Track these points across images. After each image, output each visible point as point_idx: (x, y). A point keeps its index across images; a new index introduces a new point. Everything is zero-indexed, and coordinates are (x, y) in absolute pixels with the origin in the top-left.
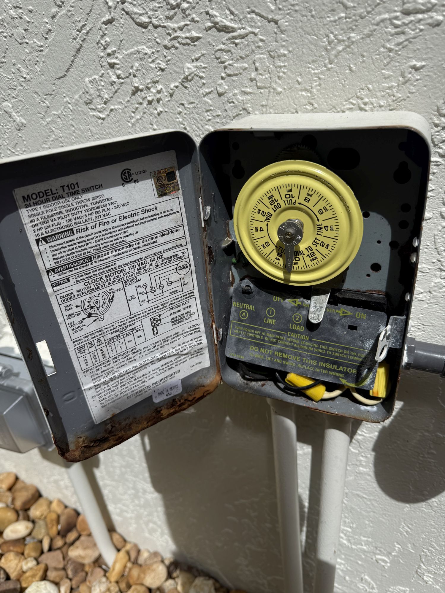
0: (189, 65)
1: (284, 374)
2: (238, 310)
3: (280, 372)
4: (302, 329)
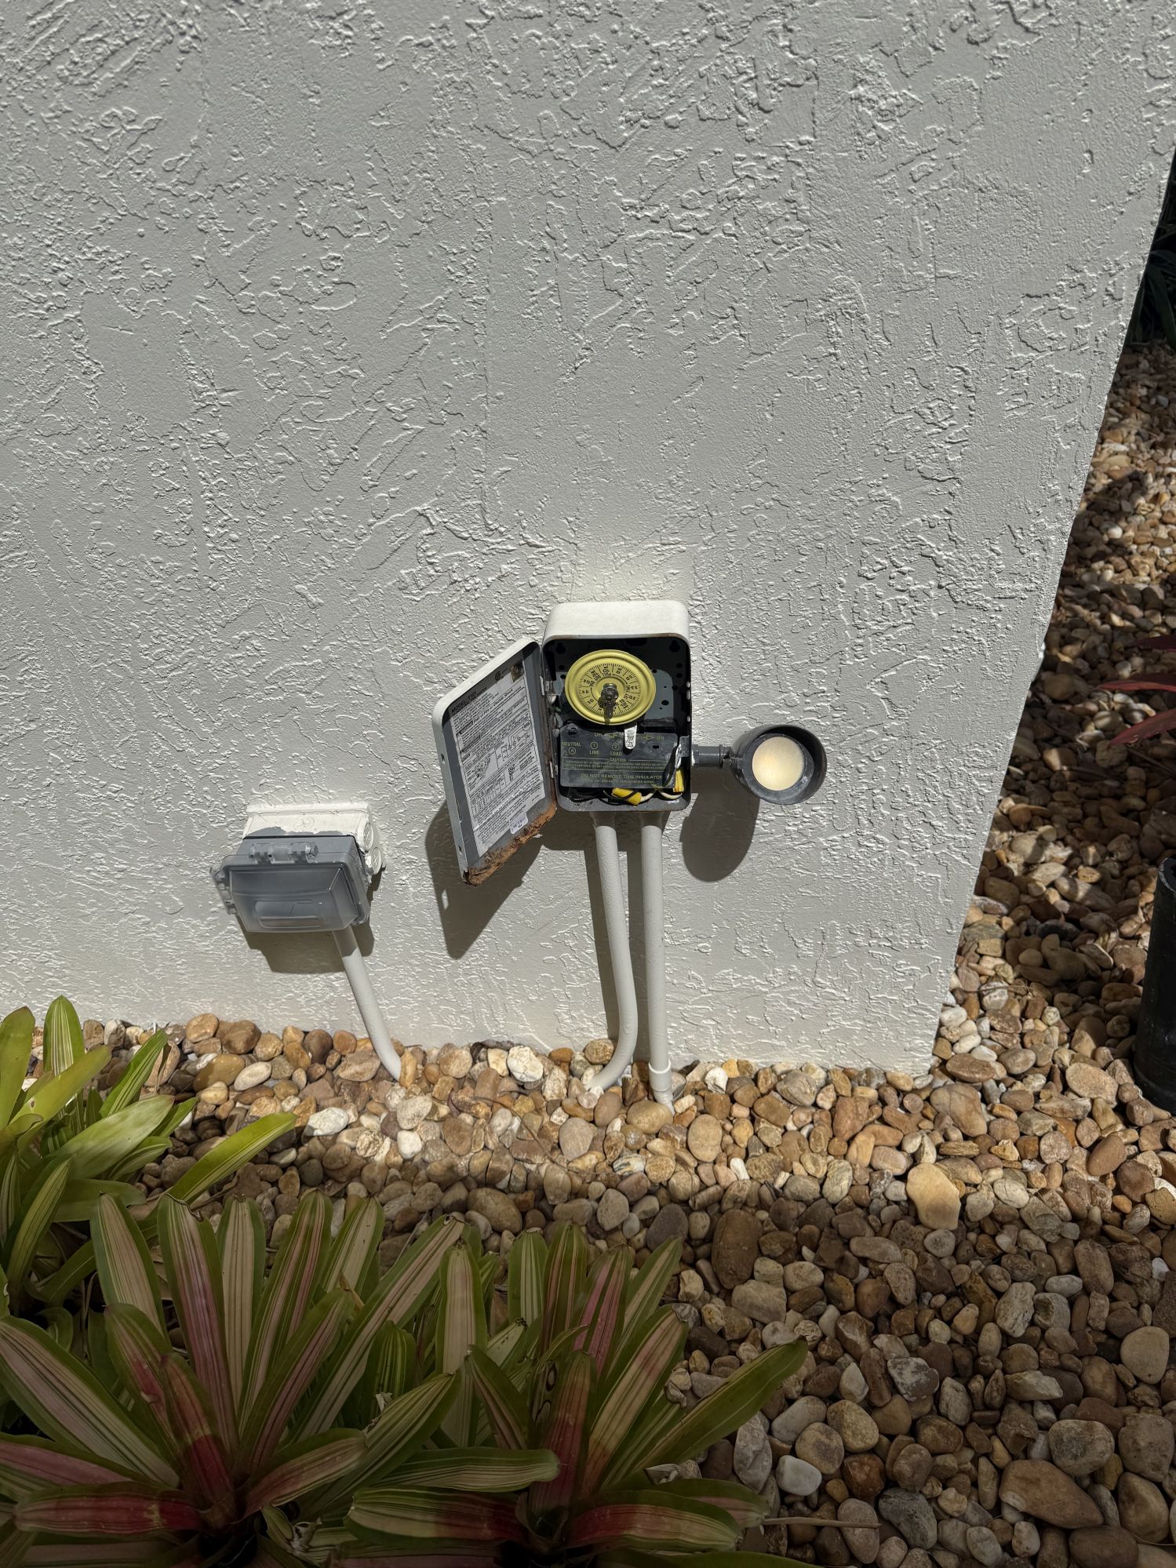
0: (505, 567)
1: (610, 790)
2: (567, 748)
3: (606, 789)
4: (620, 754)
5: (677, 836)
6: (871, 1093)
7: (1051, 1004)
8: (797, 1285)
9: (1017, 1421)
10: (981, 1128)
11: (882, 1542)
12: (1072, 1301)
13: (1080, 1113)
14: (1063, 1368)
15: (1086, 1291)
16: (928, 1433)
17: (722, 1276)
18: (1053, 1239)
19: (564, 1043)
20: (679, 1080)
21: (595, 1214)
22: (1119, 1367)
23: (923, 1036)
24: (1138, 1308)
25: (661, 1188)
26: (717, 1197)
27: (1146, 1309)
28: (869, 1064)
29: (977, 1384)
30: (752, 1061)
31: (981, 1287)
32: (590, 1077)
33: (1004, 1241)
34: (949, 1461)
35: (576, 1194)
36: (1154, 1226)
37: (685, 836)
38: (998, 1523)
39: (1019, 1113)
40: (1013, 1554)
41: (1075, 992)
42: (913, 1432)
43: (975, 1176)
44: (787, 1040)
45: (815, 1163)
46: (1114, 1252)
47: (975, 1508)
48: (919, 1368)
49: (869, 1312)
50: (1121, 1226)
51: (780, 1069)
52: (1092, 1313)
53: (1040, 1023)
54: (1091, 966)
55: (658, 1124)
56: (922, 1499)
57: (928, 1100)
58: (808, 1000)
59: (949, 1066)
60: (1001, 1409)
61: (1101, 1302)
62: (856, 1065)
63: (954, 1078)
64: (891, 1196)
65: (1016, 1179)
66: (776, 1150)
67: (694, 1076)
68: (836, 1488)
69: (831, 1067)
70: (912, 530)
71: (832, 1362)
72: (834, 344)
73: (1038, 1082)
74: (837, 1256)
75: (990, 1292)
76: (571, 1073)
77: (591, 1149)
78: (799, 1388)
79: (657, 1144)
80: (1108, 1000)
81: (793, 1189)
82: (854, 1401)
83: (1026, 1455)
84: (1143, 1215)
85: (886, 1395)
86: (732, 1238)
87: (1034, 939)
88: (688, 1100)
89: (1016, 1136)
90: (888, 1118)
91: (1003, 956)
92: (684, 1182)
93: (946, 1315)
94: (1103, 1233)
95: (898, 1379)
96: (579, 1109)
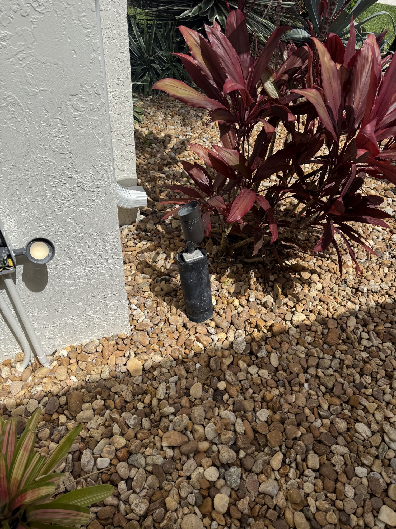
5: (22, 280)
6: (114, 342)
7: (164, 301)
8: (96, 407)
9: (165, 422)
10: (147, 342)
11: (130, 471)
12: (176, 384)
13: (173, 330)
14: (175, 403)
15: (179, 379)
16: (139, 436)
17: (72, 413)
18: (169, 368)
19: (8, 358)
20: (51, 358)
21: (26, 409)
22: (190, 397)
23: (126, 321)
24: (194, 379)
25: (49, 394)
26: (68, 390)
27: (196, 379)
28: (112, 334)
29: (152, 417)
30: (74, 344)
31: (151, 389)
32: (19, 366)
33: (155, 373)
34: (147, 441)
35: (18, 405)
36: (196, 355)
37: (24, 280)
38: (162, 452)
39: (157, 335)
40: (167, 459)
41: (171, 296)
42: (136, 437)
43: (145, 357)
44: (84, 334)
45: (97, 369)
46: (185, 366)
47: (155, 451)
48: (135, 418)
49: (119, 407)
50: (187, 358)
51: (84, 344)
52: (181, 385)
53: (162, 307)
54: (174, 287)
55: (45, 374)
56: (140, 454)
57: (132, 339)
58: (87, 321)
59: (136, 328)
60: (160, 421)
61: (184, 381)
62: (108, 335)
63: (139, 330)
64: (122, 371)
65: (158, 354)
66: (85, 369)
67: (56, 355)
68: (114, 462)
69: (101, 338)
70: (63, 170)
71: (110, 426)
72: (13, 114)
73: (162, 324)
74: (107, 394)
75: (153, 389)
76: (12, 367)
77: (22, 389)
78: (100, 437)
79: (45, 380)
80: (179, 296)
81: (91, 379)
82: (117, 435)
83: (168, 430)
84: (192, 353)
85: (126, 429)
86: (73, 401)
87: (159, 283)
88: (55, 363)
89: (157, 342)
90: (119, 348)
91: (150, 291)
92: (55, 389)
93: (142, 400)
94: (183, 361)
95: (129, 424)
96: (15, 378)
